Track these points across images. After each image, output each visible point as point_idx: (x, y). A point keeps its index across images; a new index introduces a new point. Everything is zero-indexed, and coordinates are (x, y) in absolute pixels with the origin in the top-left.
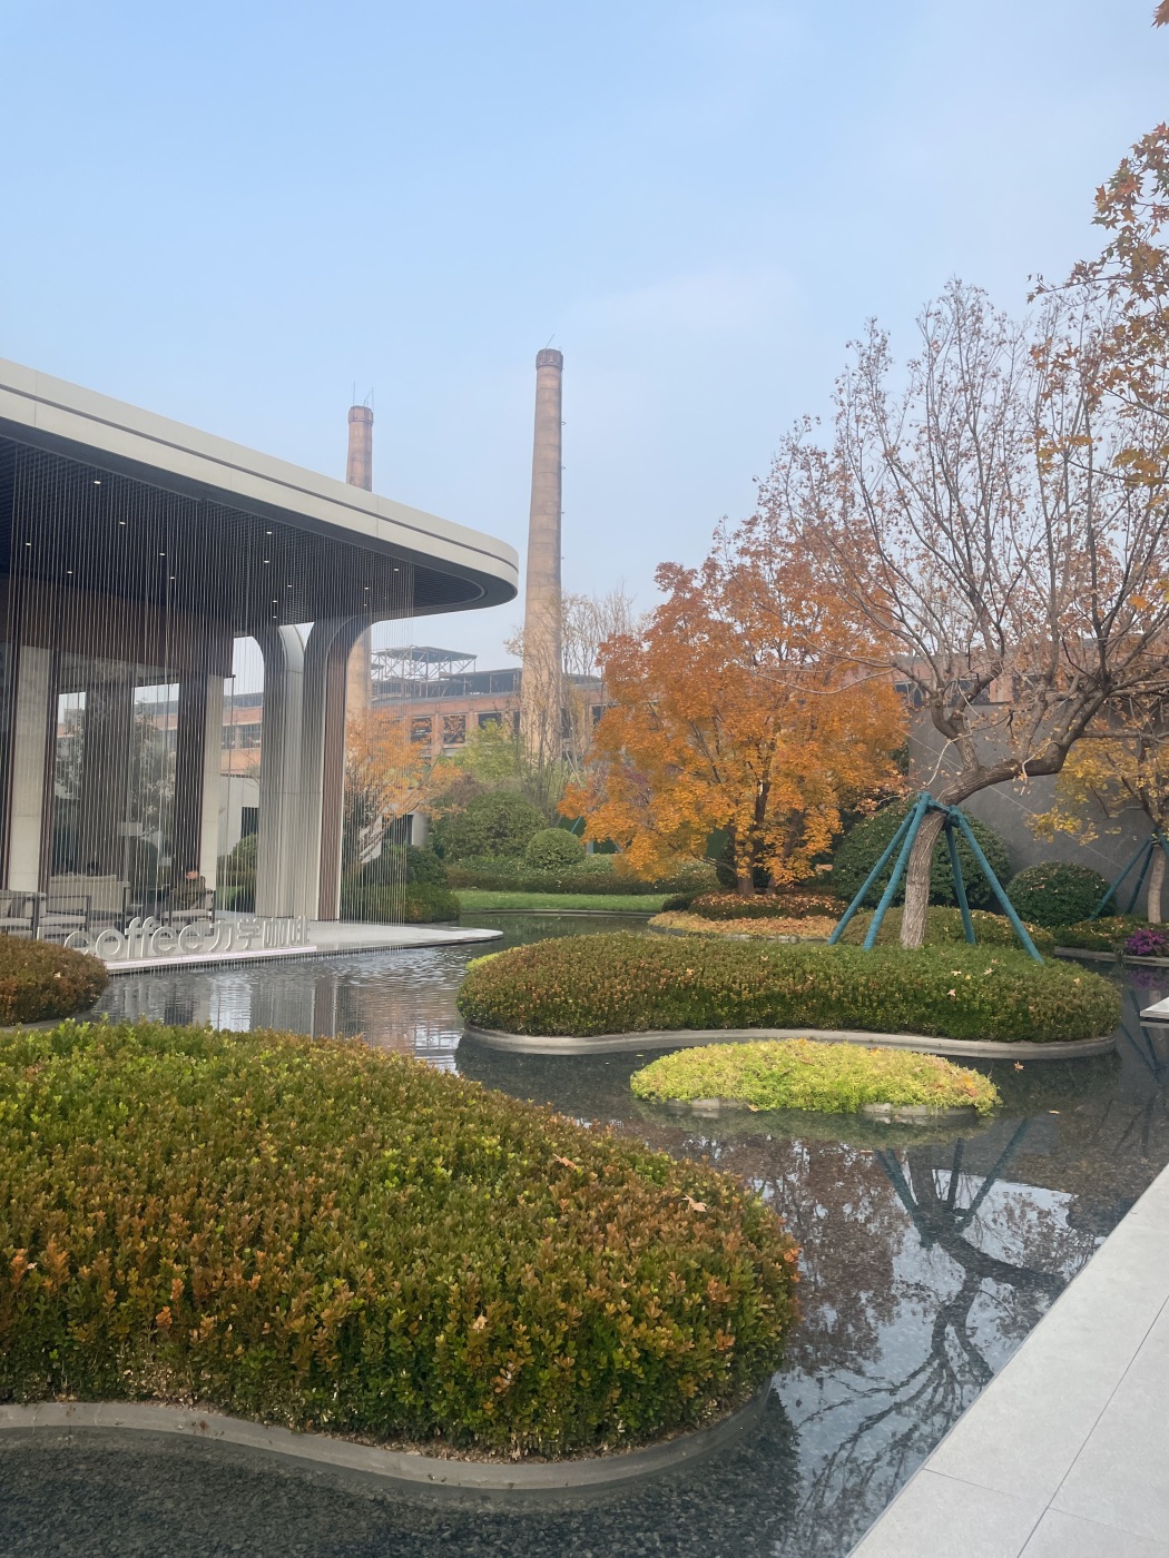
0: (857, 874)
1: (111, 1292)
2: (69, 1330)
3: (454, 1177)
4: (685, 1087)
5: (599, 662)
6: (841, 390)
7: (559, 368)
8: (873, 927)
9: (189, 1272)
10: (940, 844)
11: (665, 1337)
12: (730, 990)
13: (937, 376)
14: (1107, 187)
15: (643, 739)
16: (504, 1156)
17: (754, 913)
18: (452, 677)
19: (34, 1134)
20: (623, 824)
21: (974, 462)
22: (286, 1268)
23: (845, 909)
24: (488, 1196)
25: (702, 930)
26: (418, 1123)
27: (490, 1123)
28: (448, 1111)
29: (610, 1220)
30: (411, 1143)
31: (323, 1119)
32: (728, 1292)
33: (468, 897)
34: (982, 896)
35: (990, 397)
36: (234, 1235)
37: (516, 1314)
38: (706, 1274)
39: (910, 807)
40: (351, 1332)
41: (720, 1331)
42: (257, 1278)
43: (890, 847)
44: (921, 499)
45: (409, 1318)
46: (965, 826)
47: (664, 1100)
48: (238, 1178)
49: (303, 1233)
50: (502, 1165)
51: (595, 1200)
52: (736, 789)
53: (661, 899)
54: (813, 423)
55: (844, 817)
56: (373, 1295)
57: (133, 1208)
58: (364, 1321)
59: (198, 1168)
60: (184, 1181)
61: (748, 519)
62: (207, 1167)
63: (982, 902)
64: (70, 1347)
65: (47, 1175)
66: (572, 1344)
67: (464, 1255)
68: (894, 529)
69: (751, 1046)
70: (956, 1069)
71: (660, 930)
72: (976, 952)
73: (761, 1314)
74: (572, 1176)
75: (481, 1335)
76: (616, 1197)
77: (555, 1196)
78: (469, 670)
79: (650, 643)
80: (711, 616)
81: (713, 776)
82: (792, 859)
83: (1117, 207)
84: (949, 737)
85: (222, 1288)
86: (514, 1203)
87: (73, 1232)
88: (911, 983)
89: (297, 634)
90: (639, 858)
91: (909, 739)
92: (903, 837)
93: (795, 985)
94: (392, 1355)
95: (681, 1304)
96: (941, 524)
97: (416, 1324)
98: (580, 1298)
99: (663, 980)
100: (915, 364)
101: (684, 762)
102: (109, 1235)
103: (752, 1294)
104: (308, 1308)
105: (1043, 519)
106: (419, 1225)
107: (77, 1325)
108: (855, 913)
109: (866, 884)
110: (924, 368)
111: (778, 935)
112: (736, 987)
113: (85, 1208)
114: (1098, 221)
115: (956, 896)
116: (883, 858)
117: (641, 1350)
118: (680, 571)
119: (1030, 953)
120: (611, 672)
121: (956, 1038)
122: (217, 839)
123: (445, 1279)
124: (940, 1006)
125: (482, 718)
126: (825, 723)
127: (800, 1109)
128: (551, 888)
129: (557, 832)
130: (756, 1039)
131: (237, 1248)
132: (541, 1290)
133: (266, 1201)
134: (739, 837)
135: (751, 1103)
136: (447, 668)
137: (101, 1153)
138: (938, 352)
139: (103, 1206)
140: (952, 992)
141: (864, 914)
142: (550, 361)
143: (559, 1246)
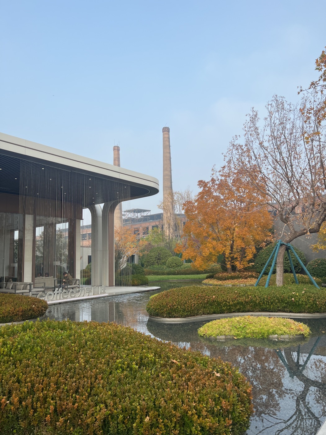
0: (262, 265)
1: (32, 410)
2: (19, 423)
3: (139, 368)
4: (214, 332)
5: (183, 209)
6: (245, 127)
7: (169, 132)
8: (268, 280)
9: (56, 403)
10: (285, 255)
11: (209, 422)
12: (226, 301)
13: (273, 121)
14: (319, 59)
15: (197, 230)
16: (155, 360)
17: (232, 278)
18: (144, 216)
19: (11, 358)
20: (193, 254)
21: (285, 145)
22: (86, 401)
23: (259, 276)
24: (150, 374)
25: (218, 284)
26: (128, 350)
27: (151, 349)
28: (138, 345)
29: (189, 381)
30: (126, 357)
31: (99, 350)
32: (229, 405)
33: (150, 278)
34: (299, 269)
35: (288, 126)
36: (70, 390)
37: (159, 415)
38: (221, 399)
39: (276, 245)
40: (106, 422)
41: (227, 419)
42: (77, 404)
43: (271, 256)
44: (271, 156)
45: (124, 418)
46: (293, 249)
47: (208, 336)
48: (72, 370)
49: (91, 389)
50: (155, 363)
51: (184, 374)
52: (225, 242)
53: (205, 275)
54: (238, 137)
55: (256, 248)
56: (113, 410)
57: (40, 382)
58: (110, 419)
59: (60, 368)
60: (56, 372)
61: (223, 167)
62: (63, 367)
63: (299, 271)
64: (20, 428)
65: (14, 372)
66: (178, 426)
67: (142, 395)
68: (264, 165)
69: (233, 319)
70: (296, 323)
71: (206, 284)
72: (299, 286)
73: (240, 412)
74: (177, 366)
75: (148, 423)
76: (191, 373)
77: (171, 373)
78: (149, 214)
79: (197, 203)
80: (214, 194)
81: (217, 239)
82: (242, 261)
83: (322, 65)
84: (285, 223)
85: (66, 408)
86: (158, 376)
87: (21, 390)
88: (280, 297)
89: (100, 207)
90: (198, 263)
91: (273, 226)
92: (274, 253)
93: (246, 299)
94: (119, 431)
95: (213, 410)
96: (277, 162)
97: (127, 419)
98: (180, 409)
99: (206, 300)
100: (266, 119)
101: (209, 236)
102: (32, 392)
103: (237, 405)
104: (92, 415)
105: (307, 159)
106: (128, 385)
107: (22, 421)
108: (262, 277)
109: (264, 268)
110: (269, 119)
111: (240, 284)
112: (228, 300)
113: (25, 382)
114: (317, 69)
115: (291, 270)
116: (269, 260)
117: (201, 427)
118: (204, 182)
119: (315, 286)
120: (187, 211)
121: (295, 313)
122: (80, 265)
123: (135, 404)
124: (289, 303)
125: (153, 227)
126: (249, 222)
127: (250, 337)
128: (174, 274)
129: (175, 257)
130: (235, 316)
131: (71, 394)
132: (167, 407)
133: (80, 378)
134: (227, 256)
135: (234, 336)
136: (143, 214)
137: (31, 364)
138: (272, 115)
139: (31, 381)
140: (293, 299)
141: (265, 277)
142: (166, 130)
143: (173, 391)
